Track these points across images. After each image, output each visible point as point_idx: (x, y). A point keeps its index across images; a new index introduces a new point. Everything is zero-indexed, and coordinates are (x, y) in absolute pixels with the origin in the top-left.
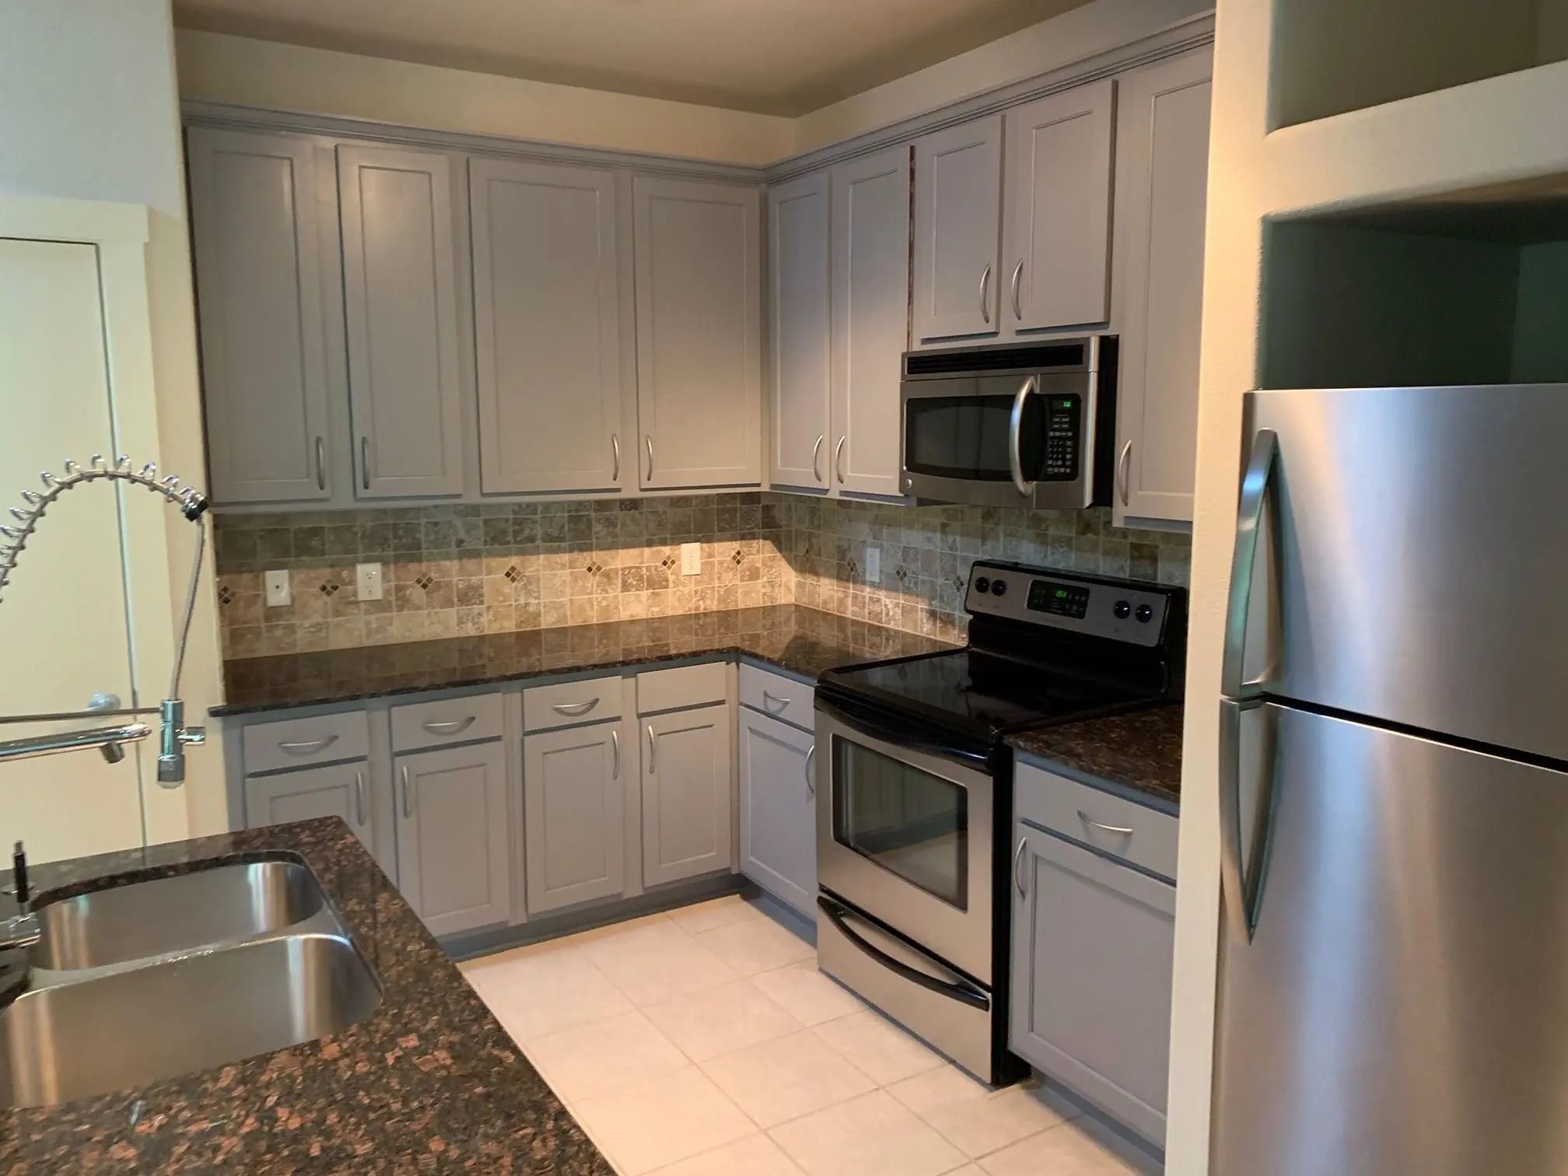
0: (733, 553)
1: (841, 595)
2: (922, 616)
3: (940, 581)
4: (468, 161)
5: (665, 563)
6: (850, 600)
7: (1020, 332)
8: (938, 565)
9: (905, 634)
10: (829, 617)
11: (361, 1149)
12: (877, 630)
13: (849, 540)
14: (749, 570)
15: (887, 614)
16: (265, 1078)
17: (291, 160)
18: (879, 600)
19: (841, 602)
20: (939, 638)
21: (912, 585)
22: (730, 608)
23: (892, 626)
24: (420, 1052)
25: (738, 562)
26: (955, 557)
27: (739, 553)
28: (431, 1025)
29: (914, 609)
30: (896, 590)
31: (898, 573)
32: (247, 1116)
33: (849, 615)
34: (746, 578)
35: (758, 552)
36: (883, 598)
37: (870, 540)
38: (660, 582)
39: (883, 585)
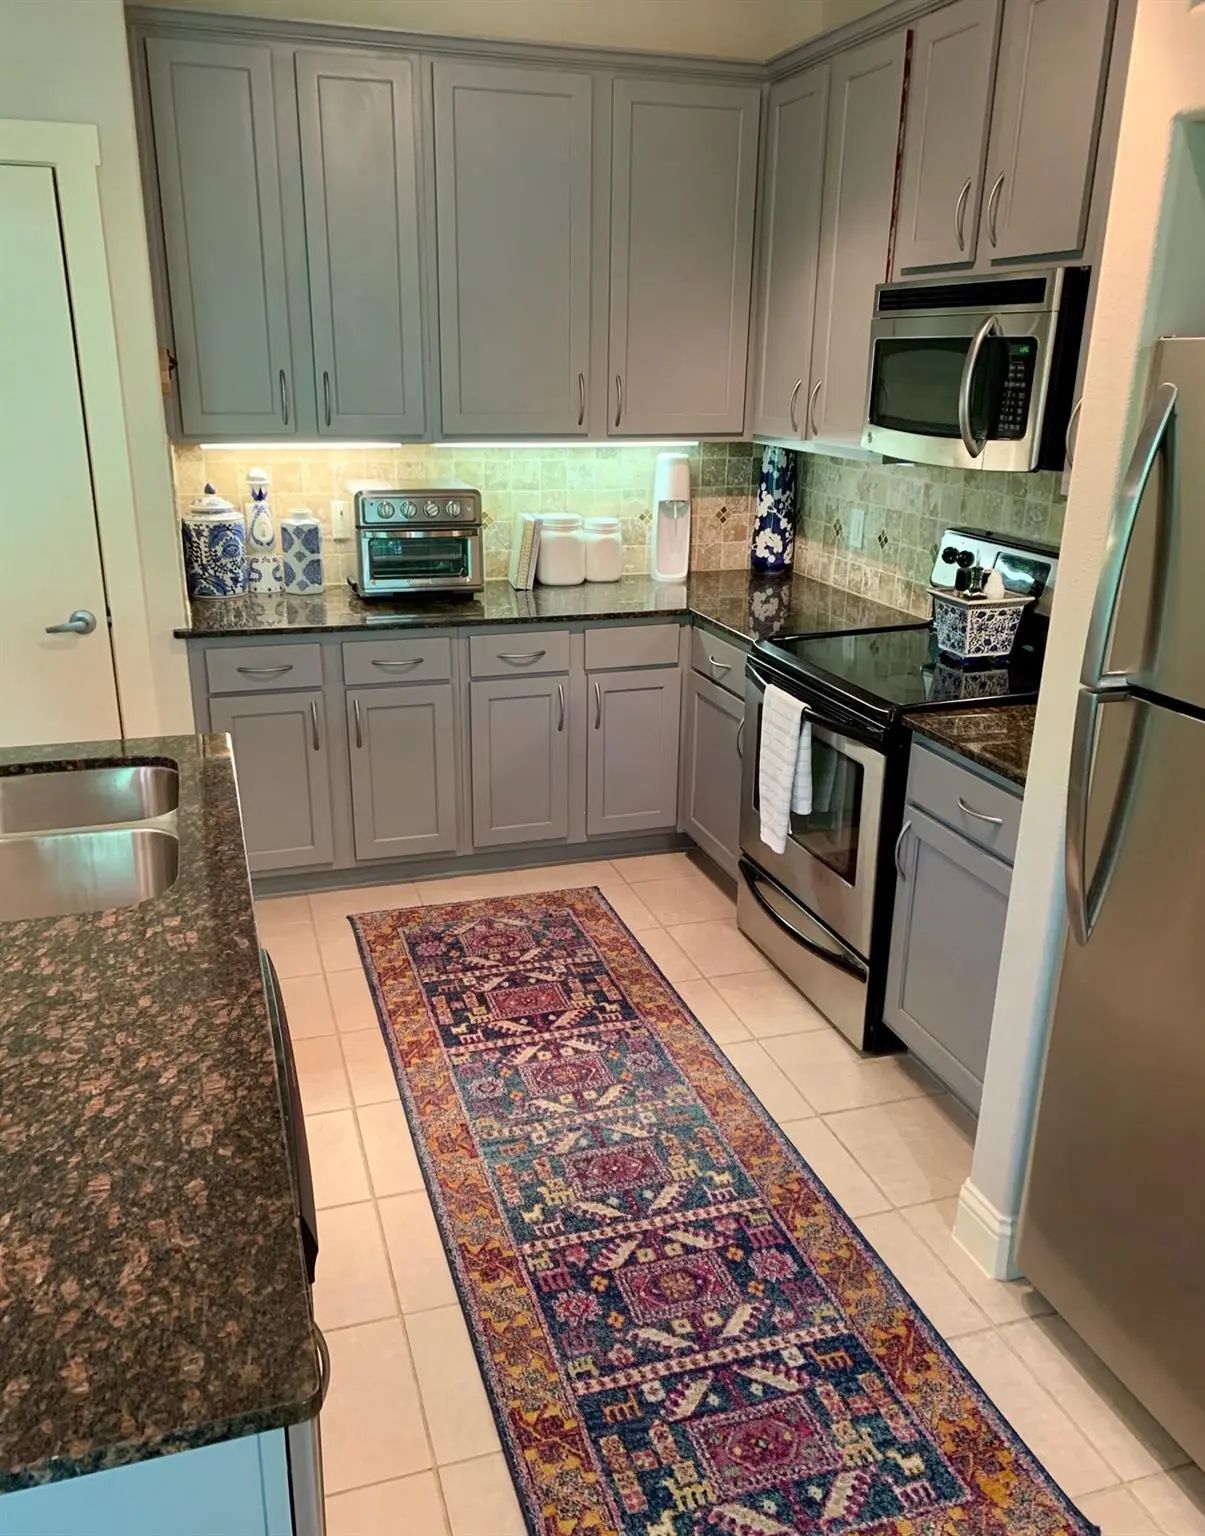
0: (718, 510)
1: (825, 560)
2: (898, 587)
3: (919, 549)
4: (432, 65)
5: (642, 517)
6: (832, 568)
7: (995, 262)
8: (917, 531)
9: (880, 607)
10: (812, 584)
11: (86, 997)
12: (856, 600)
13: (838, 499)
14: (735, 528)
15: (866, 584)
16: (46, 934)
17: (249, 71)
18: (859, 568)
19: (825, 567)
20: (912, 612)
21: (891, 553)
22: (712, 569)
23: (869, 596)
24: (176, 931)
25: (723, 520)
26: (935, 524)
27: (724, 510)
28: (199, 910)
29: (891, 580)
30: (876, 559)
31: (880, 538)
32: (17, 960)
33: (830, 582)
34: (731, 537)
35: (746, 509)
36: (864, 566)
37: (857, 500)
38: (636, 539)
39: (865, 551)
